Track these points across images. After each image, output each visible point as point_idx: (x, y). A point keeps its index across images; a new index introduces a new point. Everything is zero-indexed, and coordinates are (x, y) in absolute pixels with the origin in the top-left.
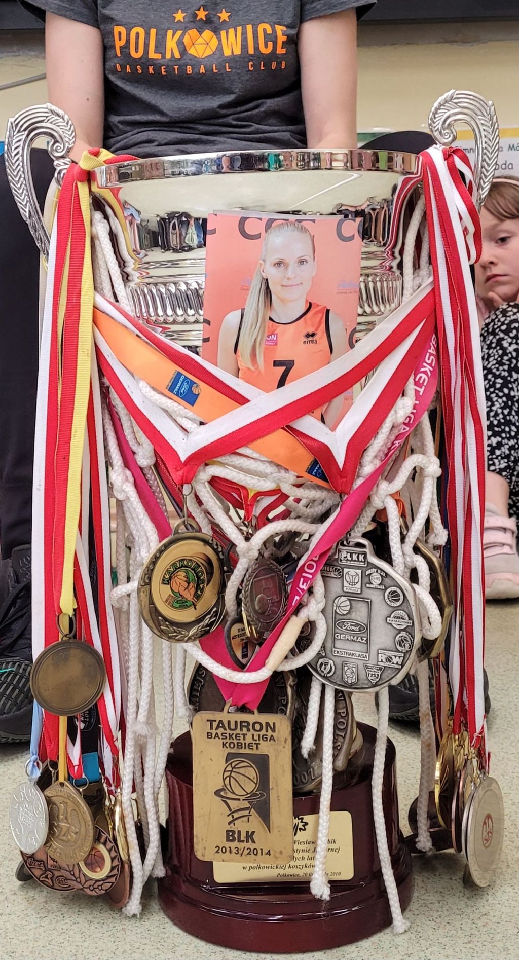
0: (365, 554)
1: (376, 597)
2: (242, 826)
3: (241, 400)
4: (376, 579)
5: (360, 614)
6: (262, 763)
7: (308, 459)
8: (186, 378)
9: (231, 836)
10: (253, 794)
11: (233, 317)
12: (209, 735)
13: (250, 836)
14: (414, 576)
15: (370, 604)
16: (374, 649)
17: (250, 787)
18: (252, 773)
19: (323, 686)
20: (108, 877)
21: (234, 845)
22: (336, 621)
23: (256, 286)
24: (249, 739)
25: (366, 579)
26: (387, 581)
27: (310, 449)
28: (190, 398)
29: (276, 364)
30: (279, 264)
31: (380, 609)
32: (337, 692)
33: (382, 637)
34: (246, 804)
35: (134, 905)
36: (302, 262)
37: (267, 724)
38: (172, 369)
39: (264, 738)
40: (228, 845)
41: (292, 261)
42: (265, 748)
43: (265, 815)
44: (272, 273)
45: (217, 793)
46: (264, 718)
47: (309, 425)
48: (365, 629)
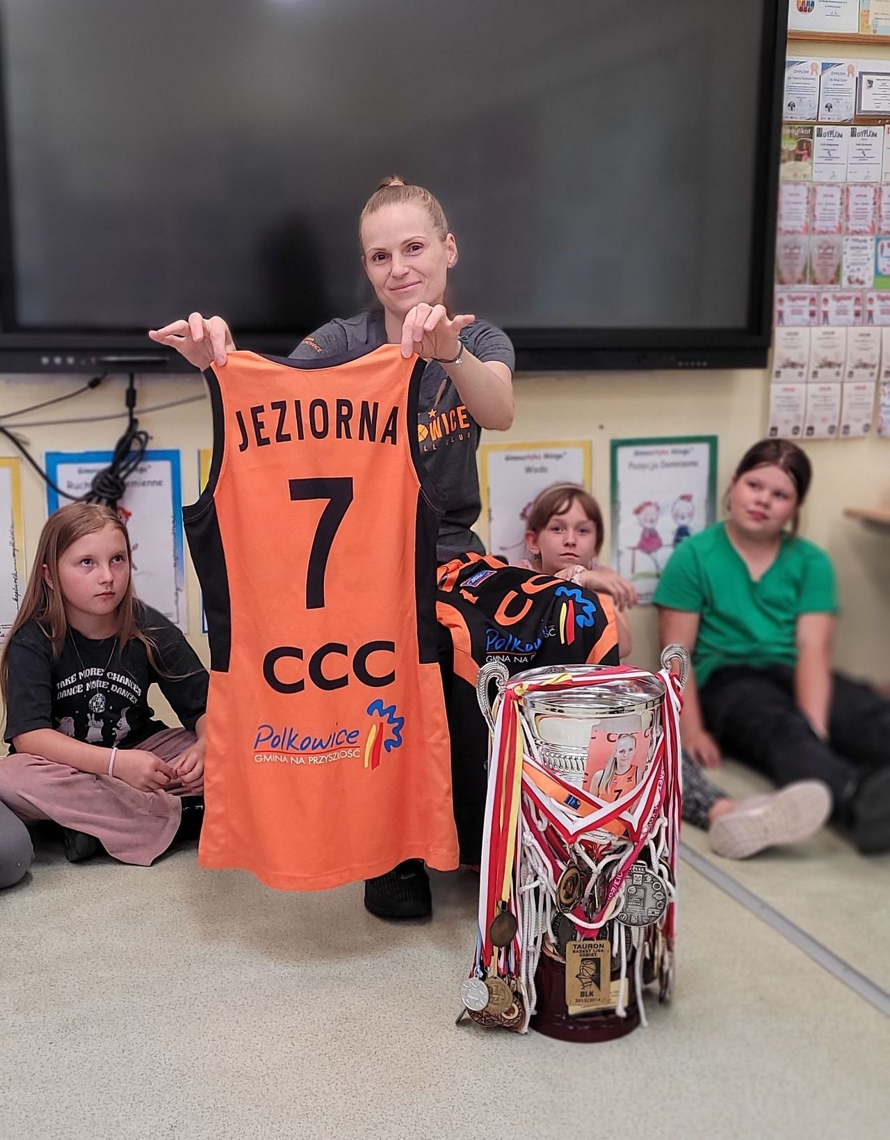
0: (644, 868)
1: (648, 887)
2: (587, 990)
3: (599, 807)
4: (649, 879)
5: (641, 893)
6: (597, 962)
7: (623, 829)
8: (574, 798)
9: (582, 994)
10: (593, 975)
11: (599, 773)
12: (574, 952)
13: (591, 994)
14: (660, 873)
15: (645, 890)
16: (646, 908)
17: (592, 972)
18: (593, 966)
19: (619, 924)
20: (517, 1017)
21: (584, 998)
22: (629, 896)
23: (611, 761)
24: (592, 952)
25: (644, 879)
26: (654, 880)
27: (624, 825)
28: (576, 807)
29: (616, 791)
30: (621, 752)
31: (650, 891)
32: (625, 927)
33: (650, 903)
34: (590, 980)
35: (525, 1029)
36: (631, 750)
37: (600, 945)
38: (567, 793)
39: (599, 951)
40: (581, 998)
41: (627, 749)
42: (599, 955)
43: (598, 985)
44: (618, 755)
45: (577, 976)
46: (599, 942)
47: (625, 815)
48: (643, 900)
